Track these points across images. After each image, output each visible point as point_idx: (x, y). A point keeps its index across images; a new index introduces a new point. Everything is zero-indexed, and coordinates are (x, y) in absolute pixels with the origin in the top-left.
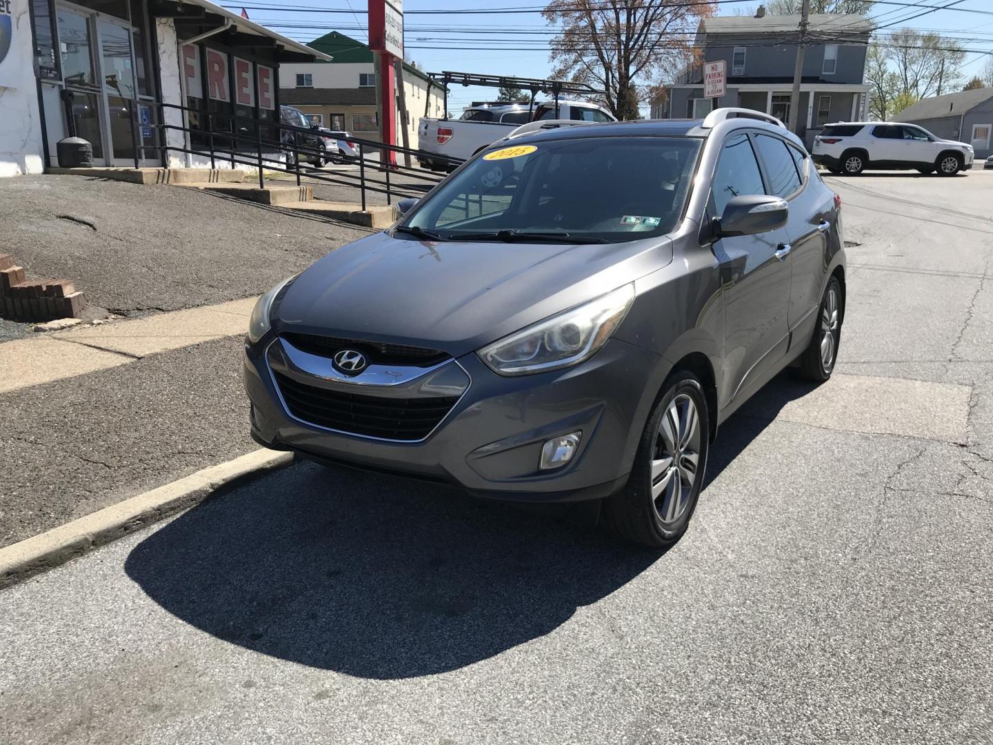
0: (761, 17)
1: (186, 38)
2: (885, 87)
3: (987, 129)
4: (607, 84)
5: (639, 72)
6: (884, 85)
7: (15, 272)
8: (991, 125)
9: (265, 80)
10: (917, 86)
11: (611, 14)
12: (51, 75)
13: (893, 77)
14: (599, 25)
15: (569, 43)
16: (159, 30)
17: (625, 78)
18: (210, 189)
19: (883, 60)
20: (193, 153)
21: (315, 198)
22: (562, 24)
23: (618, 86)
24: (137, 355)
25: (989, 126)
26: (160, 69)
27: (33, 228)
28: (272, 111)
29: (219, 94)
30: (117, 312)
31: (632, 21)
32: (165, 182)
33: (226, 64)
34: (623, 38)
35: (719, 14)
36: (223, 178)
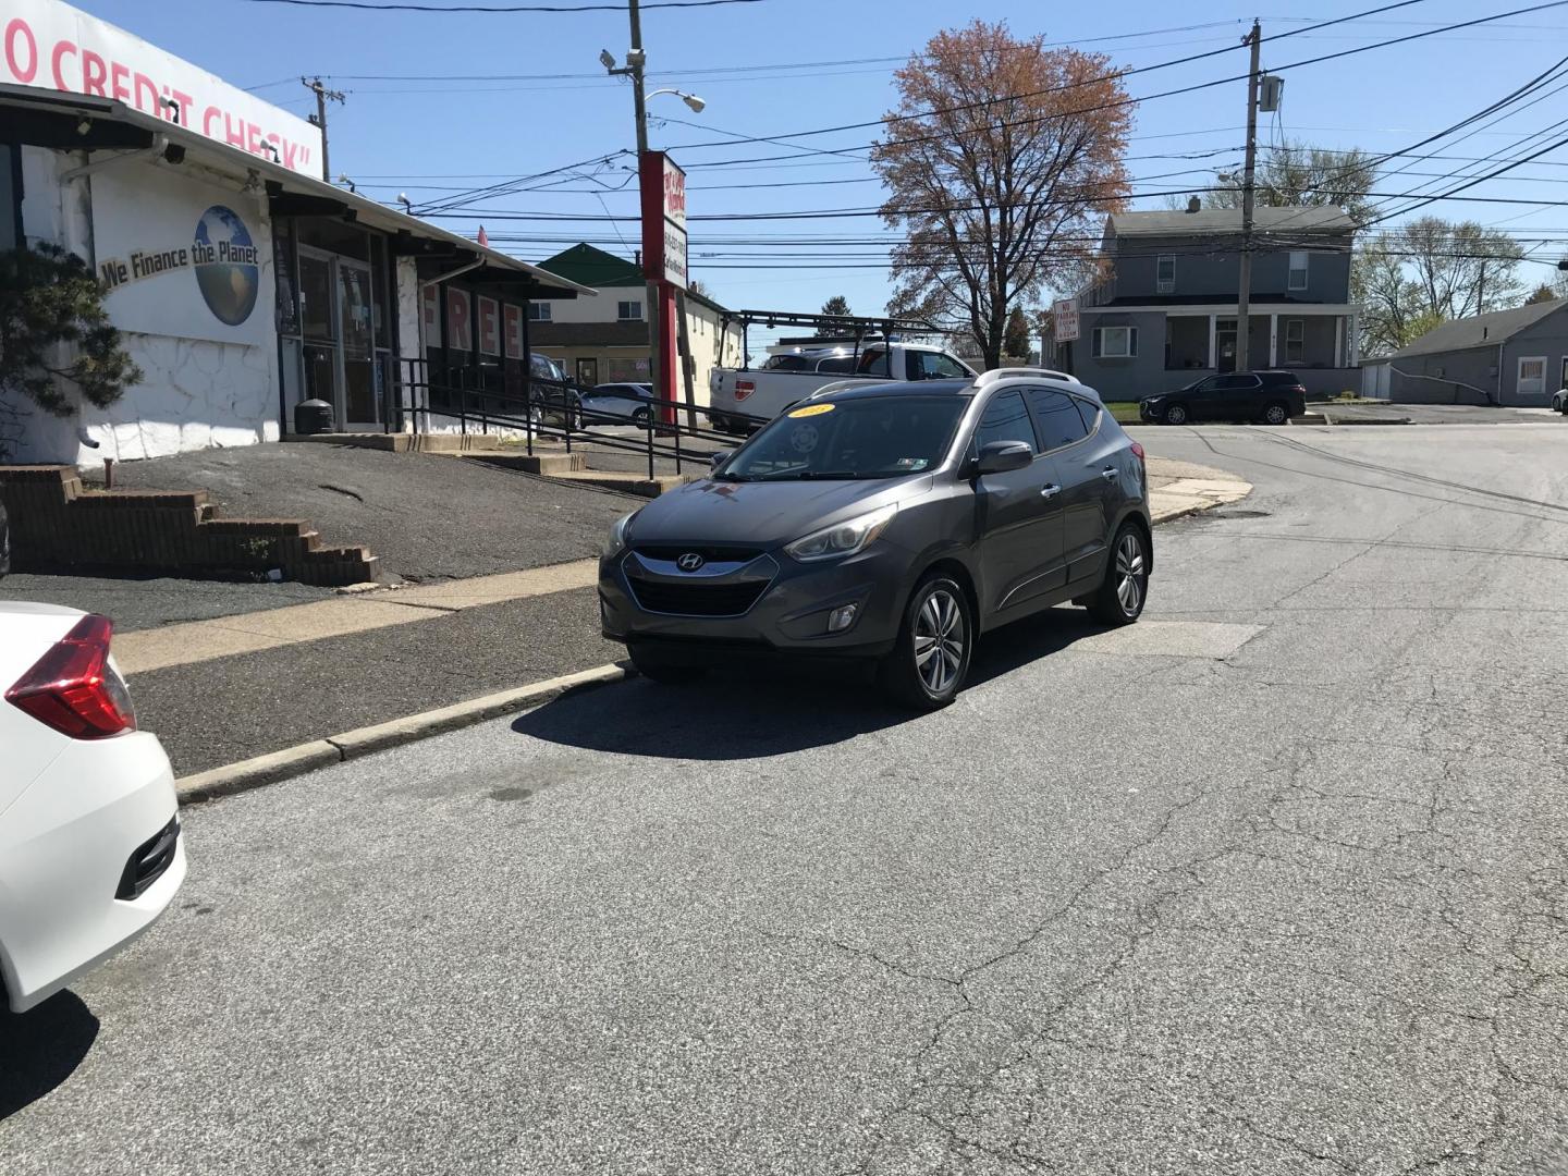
0: (1195, 211)
1: (428, 279)
2: (1401, 303)
3: (1541, 363)
4: (973, 308)
5: (1021, 292)
6: (1399, 301)
7: (313, 537)
8: (1546, 358)
9: (513, 322)
10: (1450, 300)
11: (977, 214)
12: (292, 330)
13: (1413, 289)
14: (960, 228)
15: (916, 254)
16: (399, 270)
17: (1000, 300)
18: (469, 457)
19: (1395, 265)
20: (431, 411)
21: (587, 468)
22: (907, 228)
23: (990, 312)
24: (455, 607)
25: (1544, 359)
26: (398, 316)
27: (301, 498)
28: (521, 361)
29: (460, 343)
30: (411, 578)
31: (1008, 221)
32: (416, 449)
33: (468, 302)
34: (996, 245)
35: (1133, 209)
36: (475, 445)
